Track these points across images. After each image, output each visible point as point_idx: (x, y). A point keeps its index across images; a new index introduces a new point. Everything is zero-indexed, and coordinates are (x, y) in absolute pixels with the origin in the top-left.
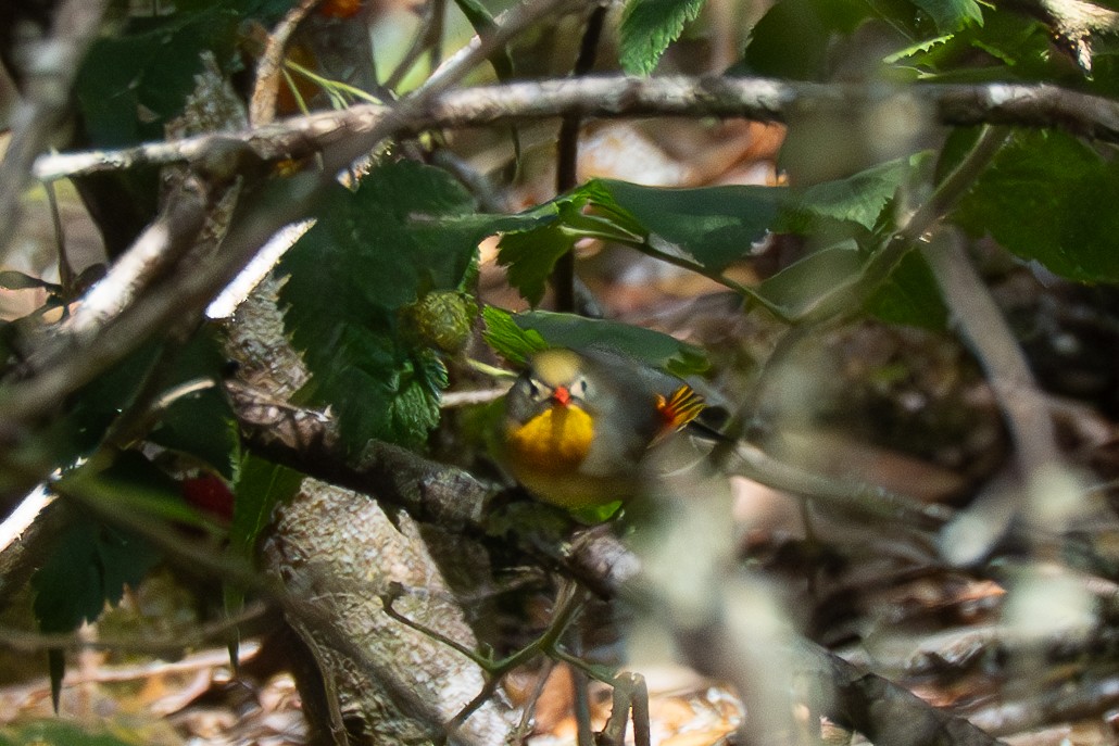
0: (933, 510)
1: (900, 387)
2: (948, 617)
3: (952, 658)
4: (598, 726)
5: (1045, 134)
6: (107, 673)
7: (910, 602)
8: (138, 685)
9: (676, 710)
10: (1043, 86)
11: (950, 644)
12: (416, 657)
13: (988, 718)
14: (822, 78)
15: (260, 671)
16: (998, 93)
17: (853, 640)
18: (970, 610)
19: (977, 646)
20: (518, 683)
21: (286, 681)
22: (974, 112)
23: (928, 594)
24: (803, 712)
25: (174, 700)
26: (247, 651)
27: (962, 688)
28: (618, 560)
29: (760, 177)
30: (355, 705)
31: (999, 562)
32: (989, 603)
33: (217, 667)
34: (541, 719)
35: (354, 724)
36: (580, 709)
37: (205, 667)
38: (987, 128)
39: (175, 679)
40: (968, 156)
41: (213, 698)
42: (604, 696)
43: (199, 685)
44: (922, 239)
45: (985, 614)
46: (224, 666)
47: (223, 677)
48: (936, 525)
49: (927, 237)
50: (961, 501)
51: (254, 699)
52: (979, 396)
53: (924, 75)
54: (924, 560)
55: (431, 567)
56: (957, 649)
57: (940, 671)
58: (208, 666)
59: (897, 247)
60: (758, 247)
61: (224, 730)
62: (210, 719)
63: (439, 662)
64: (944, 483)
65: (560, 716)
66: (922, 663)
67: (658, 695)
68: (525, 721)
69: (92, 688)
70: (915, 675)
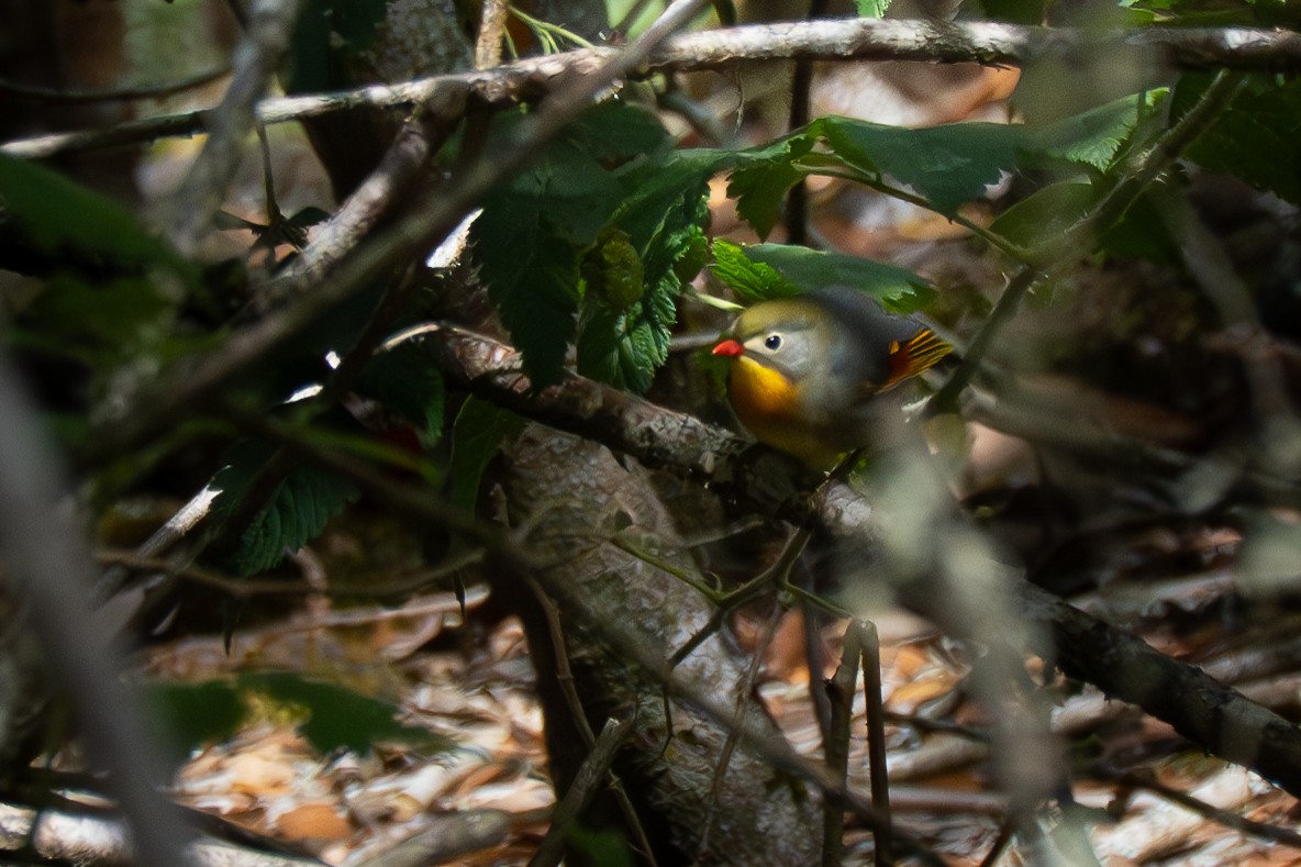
0: (1171, 456)
1: (1142, 330)
2: (1187, 564)
3: (1191, 606)
4: (829, 674)
5: (1280, 78)
6: (334, 619)
7: (1148, 550)
8: (367, 630)
9: (909, 657)
10: (1278, 29)
11: (1187, 592)
12: (646, 604)
13: (1224, 667)
14: (1056, 21)
15: (488, 618)
16: (1236, 38)
17: (1088, 588)
18: (1208, 558)
19: (1215, 594)
20: (749, 629)
21: (514, 628)
22: (1209, 56)
23: (1167, 541)
24: (1035, 661)
25: (402, 645)
26: (476, 597)
27: (1199, 636)
28: (849, 508)
29: (998, 117)
30: (584, 652)
31: (1235, 510)
32: (1230, 550)
33: (444, 614)
34: (774, 666)
35: (579, 667)
36: (810, 656)
37: (434, 613)
38: (1222, 72)
39: (405, 625)
40: (1204, 97)
41: (443, 643)
42: (837, 642)
43: (428, 630)
44: (1157, 179)
45: (1223, 561)
46: (454, 611)
47: (452, 623)
48: (1174, 472)
49: (1162, 177)
50: (1200, 447)
51: (484, 644)
52: (1217, 341)
53: (1159, 18)
54: (1161, 507)
55: (662, 513)
56: (1196, 596)
57: (1176, 619)
58: (436, 611)
59: (1133, 185)
60: (995, 189)
61: (454, 677)
62: (438, 665)
63: (671, 609)
64: (1180, 429)
65: (792, 664)
66: (1159, 611)
67: (891, 642)
68: (755, 667)
69: (319, 634)
70: (1150, 624)
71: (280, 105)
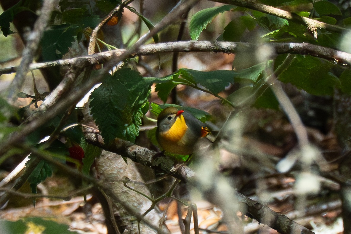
0: (275, 158)
1: (267, 125)
2: (279, 187)
3: (281, 199)
4: (184, 218)
5: (304, 56)
6: (51, 204)
7: (269, 184)
8: (58, 207)
9: (205, 213)
10: (304, 43)
11: (280, 195)
13: (290, 215)
14: (244, 41)
15: (92, 203)
16: (292, 45)
17: (254, 194)
18: (285, 186)
19: (287, 196)
20: (162, 206)
21: (99, 206)
22: (285, 50)
23: (274, 181)
24: (239, 214)
25: (68, 211)
26: (89, 197)
27: (284, 207)
28: (189, 172)
29: (228, 68)
30: (117, 213)
31: (293, 173)
32: (291, 184)
33: (80, 203)
34: (169, 216)
35: (117, 217)
36: (179, 213)
37: (77, 202)
38: (289, 55)
39: (69, 205)
40: (284, 62)
41: (79, 210)
42: (185, 209)
43: (75, 207)
44: (271, 84)
45: (289, 187)
46: (82, 201)
47: (82, 205)
48: (276, 163)
49: (272, 84)
50: (283, 156)
51: (90, 210)
52: (287, 128)
53: (272, 40)
54: (272, 172)
55: (138, 174)
56: (283, 196)
57: (277, 202)
58: (78, 201)
59: (264, 87)
60: (227, 88)
61: (83, 219)
62: (78, 216)
63: (141, 201)
64: (278, 151)
65: (174, 215)
66: (272, 200)
67: (200, 209)
68: (164, 216)
69: (46, 208)
71: (35, 65)
